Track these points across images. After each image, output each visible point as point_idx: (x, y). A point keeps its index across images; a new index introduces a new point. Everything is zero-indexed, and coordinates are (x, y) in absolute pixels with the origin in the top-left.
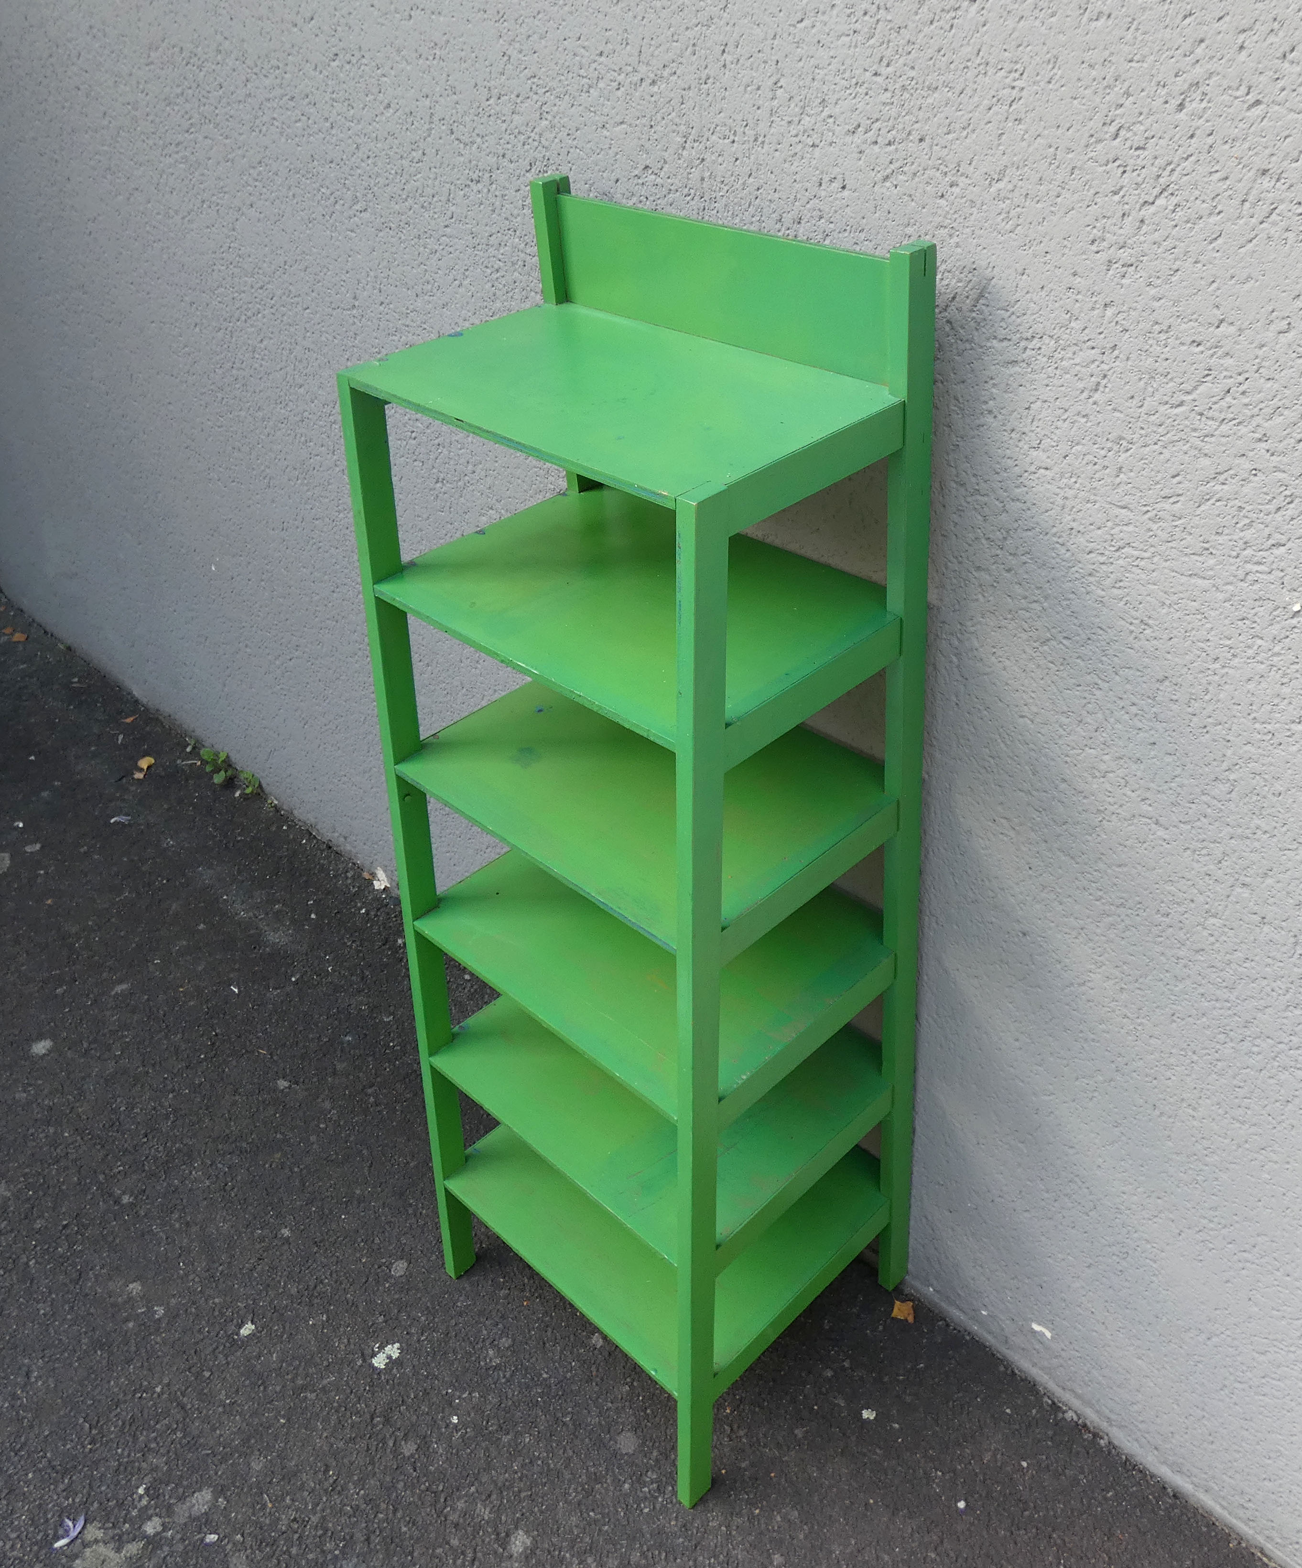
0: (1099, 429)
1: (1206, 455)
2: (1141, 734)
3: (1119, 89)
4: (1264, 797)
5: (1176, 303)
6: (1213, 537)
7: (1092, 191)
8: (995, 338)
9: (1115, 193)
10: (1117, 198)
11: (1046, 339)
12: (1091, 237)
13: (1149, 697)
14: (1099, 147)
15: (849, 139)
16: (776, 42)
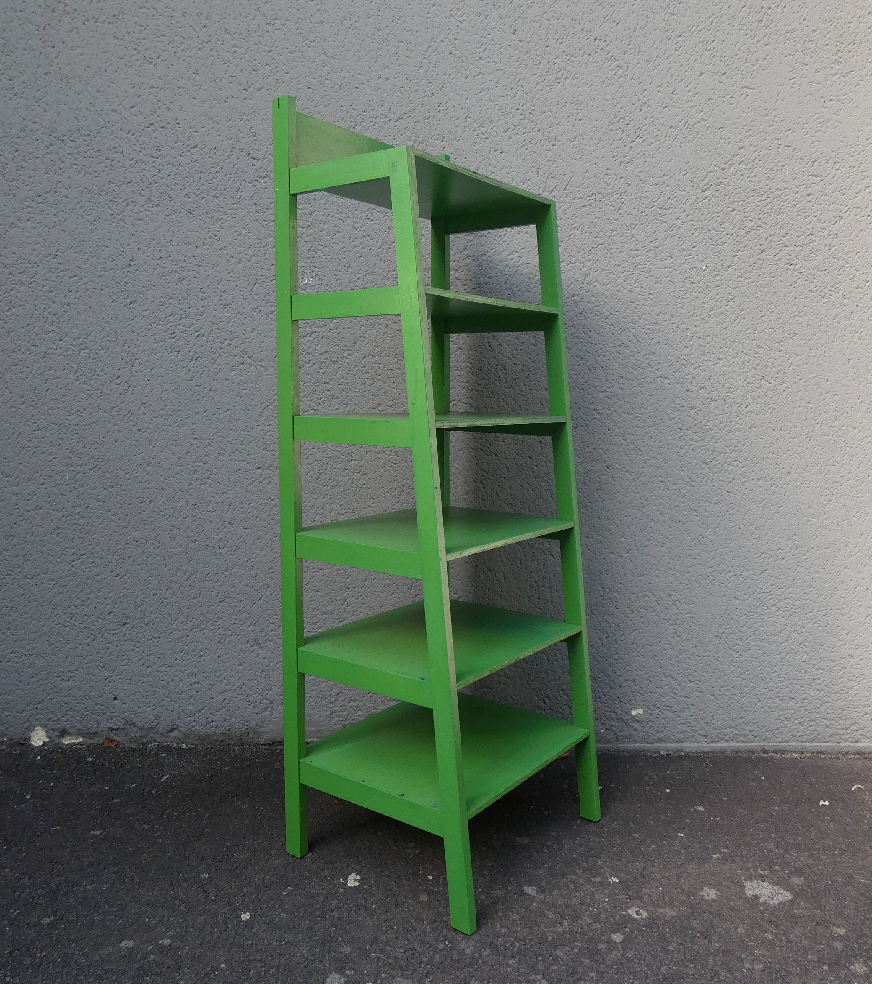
0: (623, 223)
1: (665, 222)
2: (653, 341)
3: (618, 107)
4: (704, 346)
5: (647, 172)
6: (671, 251)
7: (612, 140)
8: (575, 199)
9: (620, 140)
10: (621, 141)
11: (598, 195)
12: (613, 155)
13: (655, 323)
14: (613, 125)
15: (504, 134)
16: (467, 101)
